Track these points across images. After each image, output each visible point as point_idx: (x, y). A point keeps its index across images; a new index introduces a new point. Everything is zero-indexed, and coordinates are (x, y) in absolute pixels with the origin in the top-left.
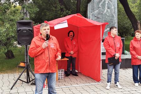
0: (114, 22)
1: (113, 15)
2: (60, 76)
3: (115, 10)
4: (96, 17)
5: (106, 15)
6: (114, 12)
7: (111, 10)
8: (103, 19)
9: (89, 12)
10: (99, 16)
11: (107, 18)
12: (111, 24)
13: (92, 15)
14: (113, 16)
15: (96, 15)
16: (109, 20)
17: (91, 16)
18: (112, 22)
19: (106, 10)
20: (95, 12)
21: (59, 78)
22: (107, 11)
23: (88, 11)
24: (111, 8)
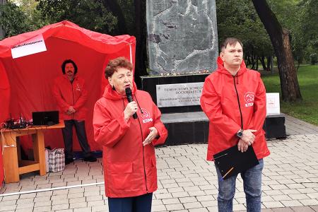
0: (208, 35)
1: (207, 20)
2: (52, 164)
3: (209, 7)
4: (165, 24)
5: (190, 19)
6: (209, 13)
7: (201, 8)
8: (184, 30)
9: (150, 14)
10: (174, 23)
11: (193, 27)
12: (201, 39)
13: (158, 20)
14: (206, 22)
15: (165, 22)
16: (197, 31)
17: (154, 23)
18: (205, 35)
19: (188, 9)
20: (164, 13)
21: (50, 169)
22: (192, 10)
23: (147, 11)
24: (201, 3)
